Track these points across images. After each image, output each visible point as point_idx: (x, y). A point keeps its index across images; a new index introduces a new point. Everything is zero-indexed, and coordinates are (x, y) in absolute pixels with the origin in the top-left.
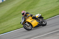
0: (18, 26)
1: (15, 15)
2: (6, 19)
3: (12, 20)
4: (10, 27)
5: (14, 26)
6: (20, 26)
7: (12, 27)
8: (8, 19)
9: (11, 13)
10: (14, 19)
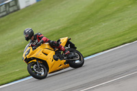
0: (113, 41)
1: (106, 16)
2: (84, 25)
3: (98, 28)
4: (94, 44)
5: (103, 41)
6: (118, 41)
7: (98, 43)
8: (89, 26)
9: (97, 12)
10: (104, 24)
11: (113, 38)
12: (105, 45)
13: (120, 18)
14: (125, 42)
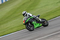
0: (18, 28)
1: (15, 17)
3: (11, 22)
4: (10, 29)
5: (14, 28)
7: (12, 29)
8: (8, 21)
9: (11, 15)
10: (14, 21)
11: (18, 27)
12: (15, 29)
13: (21, 18)
14: (24, 28)
